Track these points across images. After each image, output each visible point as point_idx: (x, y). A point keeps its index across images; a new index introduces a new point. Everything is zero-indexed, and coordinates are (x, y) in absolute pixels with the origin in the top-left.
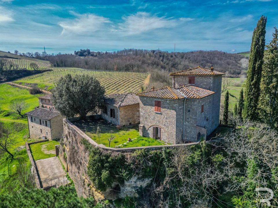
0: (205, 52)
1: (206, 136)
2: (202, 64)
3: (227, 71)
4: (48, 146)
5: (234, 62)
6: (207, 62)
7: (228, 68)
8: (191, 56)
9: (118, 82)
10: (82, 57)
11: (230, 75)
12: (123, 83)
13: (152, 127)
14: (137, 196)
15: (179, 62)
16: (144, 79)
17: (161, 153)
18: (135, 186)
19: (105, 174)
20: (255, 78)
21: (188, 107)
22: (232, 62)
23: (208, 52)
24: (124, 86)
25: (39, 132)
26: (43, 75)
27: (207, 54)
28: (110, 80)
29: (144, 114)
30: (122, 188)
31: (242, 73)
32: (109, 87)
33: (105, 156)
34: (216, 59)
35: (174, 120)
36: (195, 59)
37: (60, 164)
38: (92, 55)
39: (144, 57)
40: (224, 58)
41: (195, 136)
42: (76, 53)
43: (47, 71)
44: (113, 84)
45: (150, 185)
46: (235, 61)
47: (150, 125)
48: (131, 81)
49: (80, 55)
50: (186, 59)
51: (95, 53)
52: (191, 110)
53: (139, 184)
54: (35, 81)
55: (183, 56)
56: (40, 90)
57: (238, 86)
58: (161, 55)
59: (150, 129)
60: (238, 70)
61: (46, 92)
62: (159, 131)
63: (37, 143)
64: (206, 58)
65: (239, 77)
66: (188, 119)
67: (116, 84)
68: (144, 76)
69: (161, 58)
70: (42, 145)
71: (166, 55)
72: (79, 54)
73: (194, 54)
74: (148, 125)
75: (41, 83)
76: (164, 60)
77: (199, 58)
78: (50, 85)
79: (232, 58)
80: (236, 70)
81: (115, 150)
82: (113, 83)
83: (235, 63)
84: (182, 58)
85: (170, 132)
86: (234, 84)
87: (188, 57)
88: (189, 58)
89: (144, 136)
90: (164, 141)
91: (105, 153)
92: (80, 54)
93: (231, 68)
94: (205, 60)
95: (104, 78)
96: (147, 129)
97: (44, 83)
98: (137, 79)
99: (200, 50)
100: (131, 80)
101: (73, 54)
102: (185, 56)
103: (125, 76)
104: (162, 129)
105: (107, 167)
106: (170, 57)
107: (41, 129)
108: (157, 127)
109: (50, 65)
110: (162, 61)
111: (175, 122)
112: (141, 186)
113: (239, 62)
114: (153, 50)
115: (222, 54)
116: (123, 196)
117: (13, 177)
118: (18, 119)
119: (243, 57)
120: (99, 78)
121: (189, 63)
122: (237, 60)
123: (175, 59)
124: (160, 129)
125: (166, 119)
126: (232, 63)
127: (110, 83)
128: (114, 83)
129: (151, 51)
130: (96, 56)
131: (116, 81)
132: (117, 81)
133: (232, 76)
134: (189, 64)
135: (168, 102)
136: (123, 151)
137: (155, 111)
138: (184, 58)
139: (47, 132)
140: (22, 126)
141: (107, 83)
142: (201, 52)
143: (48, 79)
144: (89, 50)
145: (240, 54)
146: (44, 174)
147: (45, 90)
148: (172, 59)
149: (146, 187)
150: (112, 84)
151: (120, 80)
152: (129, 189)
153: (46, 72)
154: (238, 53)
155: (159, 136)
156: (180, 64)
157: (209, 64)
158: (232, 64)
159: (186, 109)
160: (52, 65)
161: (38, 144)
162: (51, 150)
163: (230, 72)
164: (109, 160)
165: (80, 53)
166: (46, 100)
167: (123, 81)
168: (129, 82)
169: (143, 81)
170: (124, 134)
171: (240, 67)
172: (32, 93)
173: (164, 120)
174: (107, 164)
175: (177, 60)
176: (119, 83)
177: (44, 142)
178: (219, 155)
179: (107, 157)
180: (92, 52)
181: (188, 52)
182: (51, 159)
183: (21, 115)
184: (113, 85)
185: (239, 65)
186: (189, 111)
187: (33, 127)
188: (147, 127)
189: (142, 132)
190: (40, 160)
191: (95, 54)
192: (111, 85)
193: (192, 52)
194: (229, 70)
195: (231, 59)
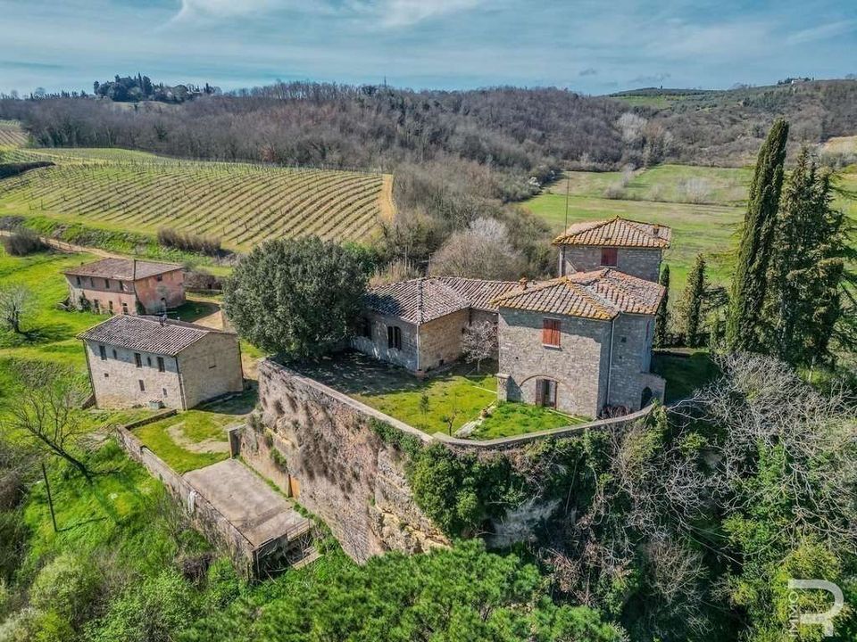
0: (523, 92)
1: (663, 395)
2: (514, 130)
3: (584, 154)
4: (186, 431)
5: (602, 123)
6: (529, 124)
7: (588, 143)
8: (480, 104)
9: (298, 208)
10: (125, 106)
11: (593, 164)
12: (315, 211)
13: (534, 379)
14: (533, 538)
15: (449, 127)
16: (374, 196)
17: (579, 444)
18: (529, 518)
19: (466, 501)
20: (757, 258)
21: (622, 332)
22: (596, 123)
23: (531, 93)
24: (321, 219)
25: (135, 389)
26: (26, 184)
27: (526, 100)
28: (272, 200)
29: (511, 350)
30: (498, 527)
31: (624, 158)
32: (273, 223)
33: (464, 462)
34: (554, 114)
35: (595, 365)
36: (494, 113)
37: (255, 479)
38: (163, 98)
39: (344, 109)
40: (575, 112)
41: (637, 395)
42: (103, 90)
43: (36, 166)
44: (283, 215)
45: (559, 513)
46: (606, 119)
47: (527, 373)
48: (337, 204)
49: (116, 99)
50: (467, 114)
51: (169, 88)
52: (629, 338)
53: (538, 514)
54: (9, 206)
55: (457, 103)
56: (43, 240)
57: (617, 199)
58: (396, 102)
59: (526, 383)
60: (613, 147)
61: (65, 246)
62: (552, 389)
63: (147, 423)
64: (525, 110)
65: (618, 170)
66: (621, 358)
67: (294, 212)
68: (373, 185)
69: (398, 113)
70: (164, 427)
71: (410, 104)
72: (111, 92)
73: (490, 100)
74: (522, 375)
75: (34, 214)
76: (408, 121)
77: (504, 111)
78: (72, 222)
79: (597, 111)
80: (610, 150)
81: (483, 447)
82: (284, 210)
83: (605, 127)
84: (456, 110)
85: (583, 391)
86: (607, 191)
87: (472, 109)
88: (477, 111)
89: (509, 400)
90: (566, 411)
91: (461, 454)
92: (115, 94)
93: (594, 144)
94: (522, 118)
95: (249, 193)
96: (519, 384)
97: (47, 213)
98: (354, 194)
99: (507, 87)
100: (338, 199)
101: (88, 93)
102: (464, 103)
103: (314, 185)
104: (560, 385)
105: (469, 485)
106: (420, 110)
107: (141, 382)
108: (548, 378)
109: (23, 138)
110: (401, 122)
111: (598, 369)
112: (541, 517)
113: (617, 124)
114: (368, 85)
115: (568, 99)
116: (503, 544)
117: (129, 526)
118: (16, 345)
119: (624, 110)
120: (234, 195)
121: (479, 128)
122: (610, 117)
123: (435, 116)
124: (557, 383)
125: (574, 361)
126: (598, 127)
127: (273, 213)
128: (288, 212)
129: (363, 89)
130: (175, 101)
131: (291, 205)
132: (293, 203)
133: (599, 166)
134: (478, 133)
135: (579, 323)
136: (501, 448)
137: (543, 342)
138: (461, 111)
139: (164, 390)
140: (44, 371)
141: (265, 210)
142: (510, 92)
143: (51, 197)
144: (147, 79)
145: (617, 99)
146: (231, 510)
147: (57, 238)
148: (427, 114)
149: (551, 518)
150: (279, 214)
151: (302, 201)
152: (516, 526)
153: (35, 172)
154: (611, 96)
155: (552, 400)
156: (453, 132)
157: (534, 131)
158: (598, 130)
159: (617, 337)
160: (31, 140)
161: (150, 425)
162: (204, 442)
163: (593, 155)
164: (475, 469)
165: (117, 88)
166: (95, 282)
167: (311, 204)
168: (332, 207)
169: (375, 203)
170: (446, 395)
171: (618, 140)
172: (14, 252)
173: (568, 364)
174: (471, 479)
175: (443, 118)
176: (302, 211)
177: (167, 420)
178: (695, 435)
179: (470, 463)
180: (156, 87)
181: (470, 93)
182: (223, 466)
183: (21, 333)
184: (285, 218)
185: (615, 133)
186: (624, 340)
187: (107, 375)
188: (519, 380)
189: (507, 390)
190: (193, 472)
191: (170, 93)
192: (280, 218)
193: (483, 92)
194: (591, 148)
195: (593, 116)
